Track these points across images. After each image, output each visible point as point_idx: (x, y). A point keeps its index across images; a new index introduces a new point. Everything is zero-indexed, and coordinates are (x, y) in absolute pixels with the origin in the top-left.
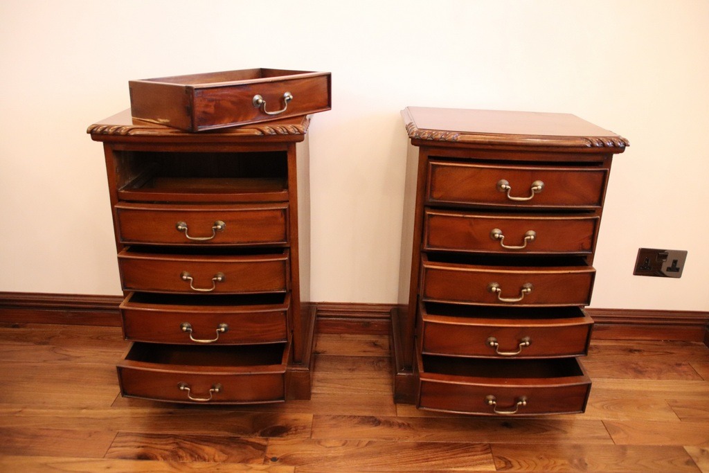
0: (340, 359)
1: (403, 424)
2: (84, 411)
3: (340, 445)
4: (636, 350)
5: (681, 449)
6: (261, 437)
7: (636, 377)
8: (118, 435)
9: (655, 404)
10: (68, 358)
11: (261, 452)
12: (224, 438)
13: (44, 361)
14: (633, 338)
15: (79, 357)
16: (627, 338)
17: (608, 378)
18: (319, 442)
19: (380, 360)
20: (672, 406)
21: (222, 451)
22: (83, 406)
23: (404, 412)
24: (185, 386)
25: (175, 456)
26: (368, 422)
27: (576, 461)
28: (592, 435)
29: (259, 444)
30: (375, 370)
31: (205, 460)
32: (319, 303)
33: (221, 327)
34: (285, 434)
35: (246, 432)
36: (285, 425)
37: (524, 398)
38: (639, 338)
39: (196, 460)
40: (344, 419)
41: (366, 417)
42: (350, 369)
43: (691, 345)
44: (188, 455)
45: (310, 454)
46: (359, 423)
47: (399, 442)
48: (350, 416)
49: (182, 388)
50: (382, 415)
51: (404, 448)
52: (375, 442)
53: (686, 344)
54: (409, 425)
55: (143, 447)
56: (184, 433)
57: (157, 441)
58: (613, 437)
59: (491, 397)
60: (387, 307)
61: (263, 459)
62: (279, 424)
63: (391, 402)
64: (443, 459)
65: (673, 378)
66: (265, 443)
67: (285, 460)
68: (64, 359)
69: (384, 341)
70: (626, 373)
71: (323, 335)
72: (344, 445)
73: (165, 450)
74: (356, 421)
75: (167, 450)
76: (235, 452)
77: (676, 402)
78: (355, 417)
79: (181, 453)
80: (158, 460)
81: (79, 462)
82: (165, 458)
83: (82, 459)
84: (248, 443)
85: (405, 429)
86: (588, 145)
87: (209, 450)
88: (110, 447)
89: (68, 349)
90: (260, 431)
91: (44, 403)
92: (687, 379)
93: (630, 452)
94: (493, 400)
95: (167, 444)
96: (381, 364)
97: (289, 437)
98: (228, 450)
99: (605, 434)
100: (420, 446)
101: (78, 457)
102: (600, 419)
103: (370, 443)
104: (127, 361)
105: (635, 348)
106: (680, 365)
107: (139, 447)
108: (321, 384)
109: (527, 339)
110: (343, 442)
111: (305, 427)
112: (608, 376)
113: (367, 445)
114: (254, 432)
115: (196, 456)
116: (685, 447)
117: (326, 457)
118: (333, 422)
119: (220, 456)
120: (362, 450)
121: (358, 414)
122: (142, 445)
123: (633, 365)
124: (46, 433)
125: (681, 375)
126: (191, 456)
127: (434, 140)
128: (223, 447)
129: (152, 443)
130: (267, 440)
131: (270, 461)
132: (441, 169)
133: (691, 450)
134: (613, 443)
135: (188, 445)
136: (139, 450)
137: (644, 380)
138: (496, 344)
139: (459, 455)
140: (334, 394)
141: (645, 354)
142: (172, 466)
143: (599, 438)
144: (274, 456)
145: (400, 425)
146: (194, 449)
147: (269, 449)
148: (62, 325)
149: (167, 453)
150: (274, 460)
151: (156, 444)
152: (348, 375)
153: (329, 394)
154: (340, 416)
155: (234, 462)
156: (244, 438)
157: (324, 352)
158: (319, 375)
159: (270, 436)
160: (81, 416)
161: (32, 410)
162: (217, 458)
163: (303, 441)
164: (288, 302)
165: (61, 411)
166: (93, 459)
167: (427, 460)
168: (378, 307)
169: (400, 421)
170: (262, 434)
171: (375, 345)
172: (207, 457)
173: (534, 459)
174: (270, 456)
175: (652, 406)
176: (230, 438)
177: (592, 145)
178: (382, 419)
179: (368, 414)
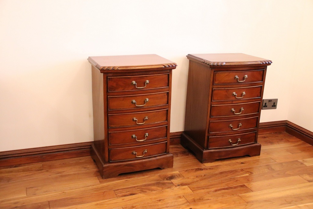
2: (91, 187)
4: (266, 137)
5: (297, 161)
6: (168, 181)
7: (271, 144)
8: (115, 190)
9: (282, 151)
10: (59, 173)
11: (172, 184)
14: (263, 133)
15: (64, 171)
16: (261, 133)
18: (188, 178)
20: (288, 151)
22: (88, 186)
23: (208, 165)
25: (143, 191)
26: (199, 170)
27: (270, 169)
30: (186, 155)
31: (155, 190)
34: (175, 178)
35: (160, 180)
36: (172, 176)
38: (265, 133)
39: (152, 191)
40: (190, 171)
43: (282, 133)
45: (188, 182)
46: (196, 171)
47: (214, 173)
48: (191, 169)
50: (201, 167)
51: (217, 174)
53: (280, 133)
54: (212, 168)
56: (138, 185)
58: (276, 161)
61: (175, 186)
62: (170, 176)
64: (231, 175)
65: (283, 143)
66: (170, 182)
67: (182, 185)
70: (268, 144)
72: (197, 177)
73: (137, 191)
76: (163, 186)
77: (288, 149)
78: (193, 169)
79: (145, 190)
80: (138, 194)
81: (110, 200)
82: (140, 193)
84: (165, 183)
86: (262, 63)
87: (153, 187)
88: (116, 194)
90: (165, 179)
92: (287, 143)
93: (284, 164)
95: (136, 189)
96: (187, 153)
97: (177, 178)
98: (160, 186)
102: (269, 157)
103: (205, 175)
106: (283, 139)
111: (179, 175)
114: (163, 180)
116: (299, 160)
118: (187, 172)
119: (159, 188)
122: (127, 191)
123: (268, 141)
124: (84, 196)
126: (149, 190)
127: (218, 66)
128: (157, 186)
131: (178, 186)
132: (218, 74)
133: (300, 161)
134: (277, 163)
135: (144, 188)
136: (128, 193)
137: (275, 145)
141: (270, 137)
142: (146, 194)
143: (272, 162)
144: (177, 184)
145: (210, 169)
147: (174, 183)
149: (139, 191)
151: (132, 190)
152: (178, 158)
154: (188, 170)
155: (166, 189)
156: (162, 182)
159: (170, 180)
161: (68, 191)
163: (183, 179)
165: (81, 189)
167: (226, 176)
171: (178, 148)
173: (258, 170)
176: (156, 183)
177: (263, 63)
178: (203, 168)
179: (196, 168)
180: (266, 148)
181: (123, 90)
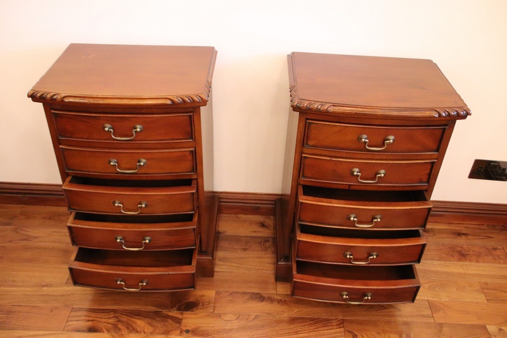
0: (236, 239)
1: (281, 300)
2: (45, 288)
3: (235, 318)
4: (463, 234)
5: (484, 327)
6: (178, 312)
7: (460, 260)
8: (73, 310)
9: (470, 286)
10: (28, 238)
11: (177, 325)
12: (151, 312)
13: (10, 241)
15: (36, 237)
17: (438, 260)
18: (219, 316)
19: (266, 240)
20: (483, 289)
21: (150, 324)
22: (44, 284)
23: (283, 289)
24: (121, 281)
25: (116, 328)
26: (256, 298)
27: (404, 336)
28: (418, 313)
29: (176, 317)
30: (262, 250)
31: (137, 332)
32: (221, 193)
33: (145, 240)
34: (195, 309)
35: (166, 307)
36: (194, 301)
37: (370, 294)
39: (131, 332)
40: (238, 295)
41: (254, 293)
42: (243, 249)
44: (125, 327)
45: (213, 327)
46: (249, 299)
47: (278, 317)
48: (243, 293)
49: (119, 283)
50: (266, 292)
51: (280, 322)
52: (260, 316)
53: (504, 228)
54: (285, 301)
55: (91, 321)
56: (121, 307)
57: (102, 315)
58: (434, 316)
59: (345, 293)
60: (272, 197)
61: (179, 331)
62: (191, 300)
63: (273, 280)
64: (308, 332)
66: (180, 316)
67: (194, 332)
68: (25, 240)
69: (270, 221)
70: (452, 256)
71: (224, 215)
72: (237, 319)
73: (107, 323)
74: (247, 297)
75: (109, 323)
76: (159, 325)
77: (487, 284)
78: (246, 293)
79: (120, 326)
80: (103, 332)
82: (108, 331)
83: (47, 332)
84: (168, 317)
85: (282, 305)
86: (437, 116)
87: (140, 323)
88: (67, 321)
89: (27, 230)
90: (176, 307)
91: (14, 281)
92: (499, 263)
93: (445, 330)
94: (346, 295)
95: (109, 318)
96: (268, 244)
97: (198, 311)
98: (155, 323)
99: (428, 312)
100: (293, 320)
101: (44, 330)
102: (427, 299)
103: (256, 317)
104: (77, 263)
105: (463, 232)
107: (89, 321)
108: (221, 263)
109: (375, 253)
110: (237, 316)
111: (209, 303)
112: (438, 258)
113: (254, 319)
114: (172, 307)
115: (131, 329)
116: (487, 327)
117: (225, 329)
118: (230, 298)
119: (148, 329)
120: (250, 324)
121: (248, 291)
122: (91, 319)
123: (459, 249)
124: (18, 309)
125: (495, 259)
126: (128, 328)
127: (311, 110)
128: (150, 320)
129: (97, 317)
130: (182, 314)
131: (185, 333)
132: (315, 125)
133: (492, 329)
134: (433, 321)
135: (124, 318)
136: (89, 323)
137: (466, 263)
138: (351, 257)
139: (320, 329)
140: (231, 272)
141: (470, 237)
142: (114, 337)
143: (424, 316)
144: (187, 328)
145: (279, 301)
146: (130, 322)
147: (184, 321)
148: (20, 206)
149: (110, 326)
150: (187, 331)
151: (101, 318)
152: (241, 254)
153: (227, 272)
154: (235, 292)
155: (159, 334)
156: (165, 312)
157: (224, 232)
158: (220, 254)
159: (184, 310)
160: (44, 293)
161: (5, 288)
162: (146, 330)
163: (208, 315)
164: (196, 219)
165: (28, 289)
166: (55, 332)
167: (297, 333)
168: (266, 196)
169: (279, 298)
170: (179, 309)
171: (263, 225)
172: (139, 329)
173: (374, 333)
174: (185, 329)
175: (468, 288)
176: (155, 312)
177: (440, 115)
178: (266, 296)
179: (256, 291)
180: (439, 269)
181: (87, 139)
